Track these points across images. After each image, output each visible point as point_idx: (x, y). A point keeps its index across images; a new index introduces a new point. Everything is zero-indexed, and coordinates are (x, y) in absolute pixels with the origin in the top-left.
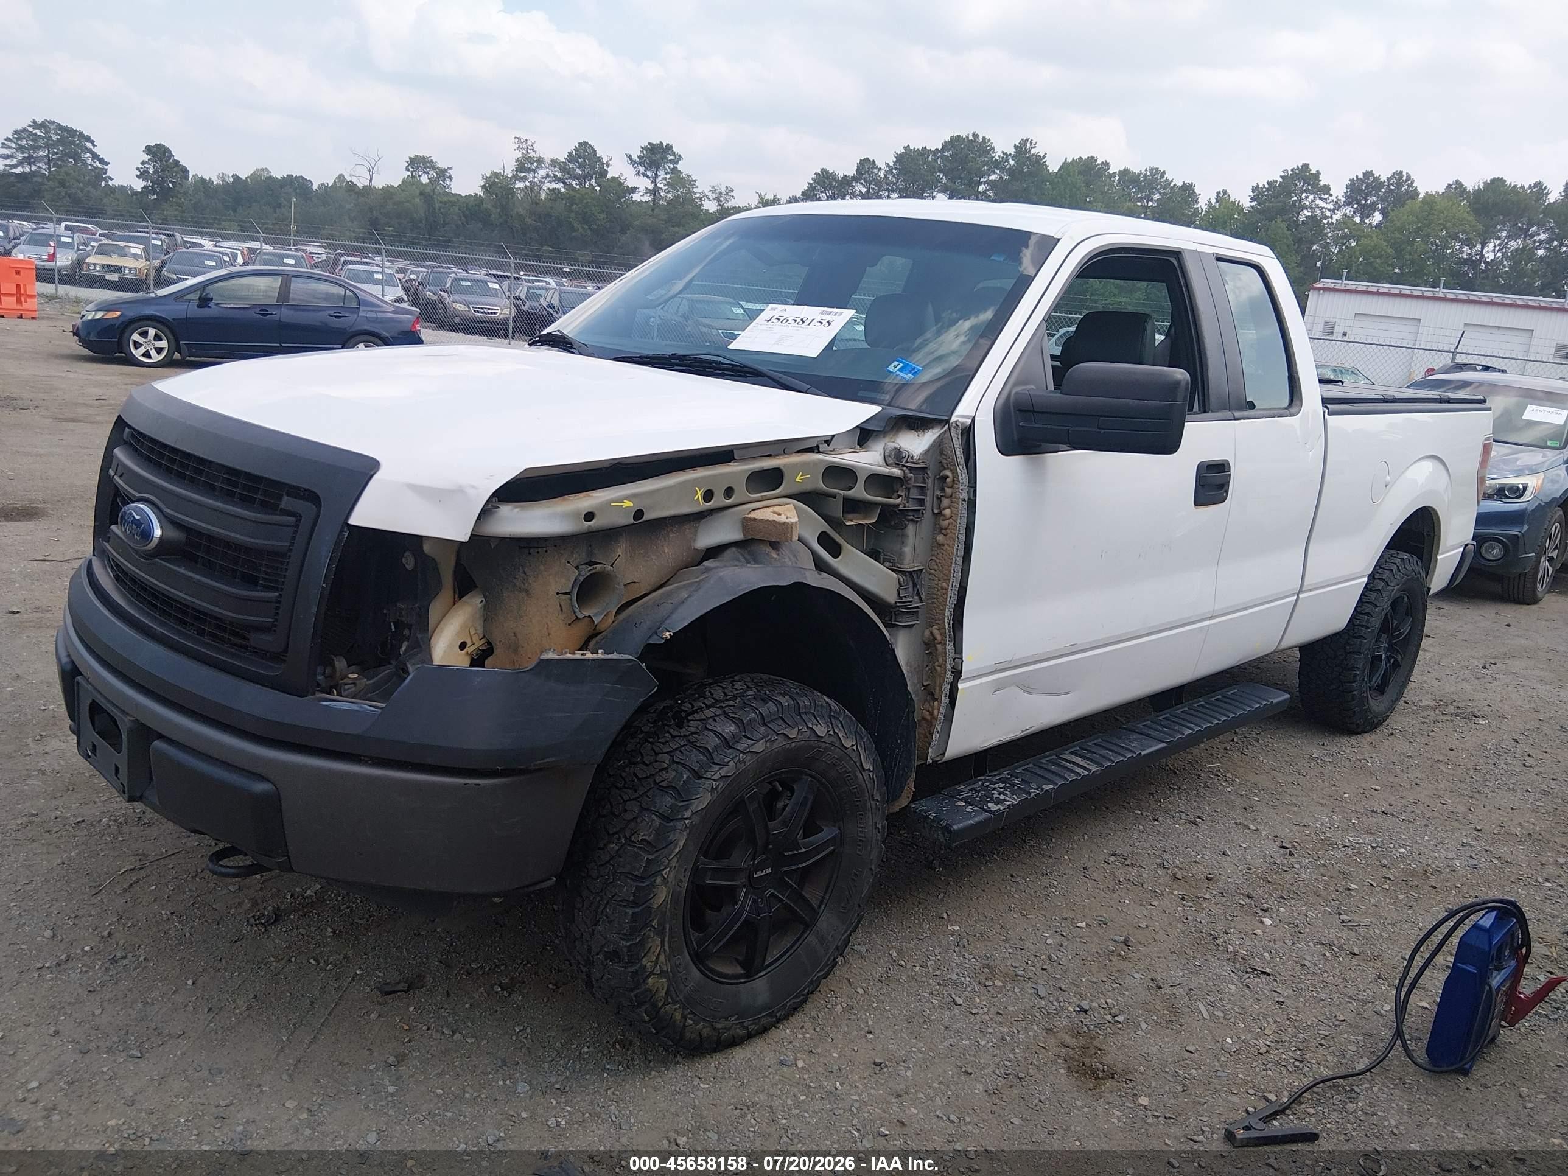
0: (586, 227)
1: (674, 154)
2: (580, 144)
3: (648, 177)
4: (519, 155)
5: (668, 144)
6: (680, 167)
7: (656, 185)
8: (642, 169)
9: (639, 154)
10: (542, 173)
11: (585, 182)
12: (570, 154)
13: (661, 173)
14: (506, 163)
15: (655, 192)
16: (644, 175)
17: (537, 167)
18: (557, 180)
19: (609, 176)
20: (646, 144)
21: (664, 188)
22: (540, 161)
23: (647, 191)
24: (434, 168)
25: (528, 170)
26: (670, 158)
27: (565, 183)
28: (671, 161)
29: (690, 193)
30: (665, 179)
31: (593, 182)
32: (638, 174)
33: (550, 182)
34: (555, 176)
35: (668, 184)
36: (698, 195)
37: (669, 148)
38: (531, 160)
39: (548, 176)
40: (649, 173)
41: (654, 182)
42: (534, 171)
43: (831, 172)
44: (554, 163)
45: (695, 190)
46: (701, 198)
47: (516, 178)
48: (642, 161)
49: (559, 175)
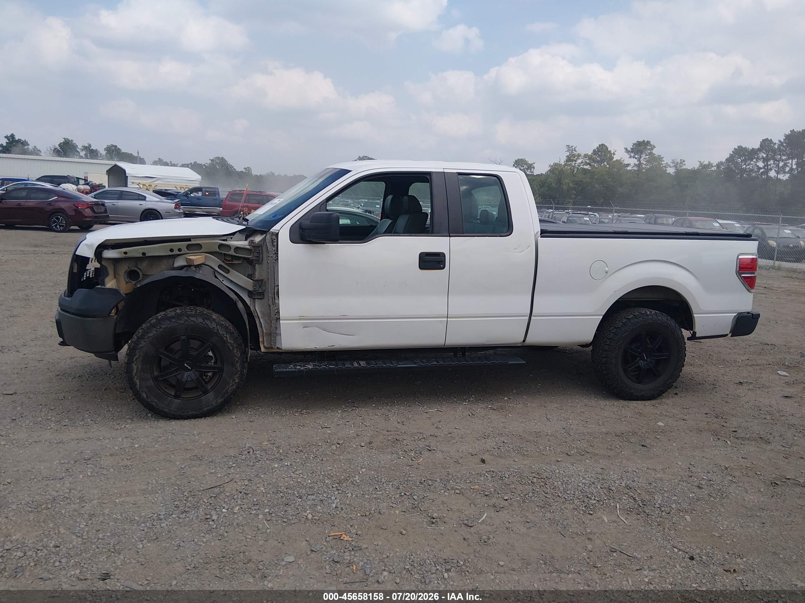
0: (601, 186)
1: (651, 145)
2: (600, 145)
3: (636, 158)
4: (568, 154)
5: (648, 141)
6: (654, 152)
7: (640, 162)
8: (632, 155)
9: (631, 147)
10: (579, 161)
11: (601, 164)
12: (594, 151)
13: (644, 156)
14: (561, 158)
15: (639, 165)
16: (634, 157)
17: (577, 159)
18: (587, 164)
19: (614, 159)
20: (636, 142)
21: (645, 163)
22: (579, 155)
23: (635, 165)
24: (526, 164)
25: (572, 161)
26: (649, 147)
27: (591, 165)
28: (649, 149)
29: (659, 164)
30: (645, 158)
31: (605, 163)
32: (631, 157)
33: (583, 165)
34: (586, 162)
35: (647, 161)
36: (664, 165)
37: (648, 142)
38: (574, 156)
39: (582, 162)
40: (636, 156)
41: (639, 160)
42: (576, 161)
43: (744, 147)
44: (586, 156)
45: (663, 163)
46: (665, 167)
47: (565, 165)
48: (633, 150)
49: (588, 161)
